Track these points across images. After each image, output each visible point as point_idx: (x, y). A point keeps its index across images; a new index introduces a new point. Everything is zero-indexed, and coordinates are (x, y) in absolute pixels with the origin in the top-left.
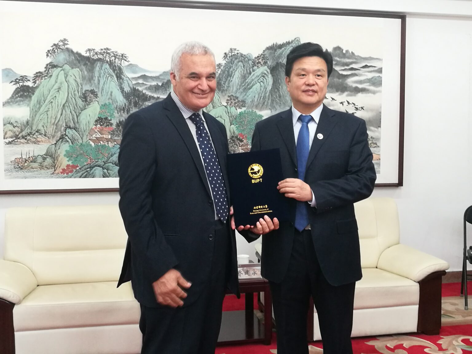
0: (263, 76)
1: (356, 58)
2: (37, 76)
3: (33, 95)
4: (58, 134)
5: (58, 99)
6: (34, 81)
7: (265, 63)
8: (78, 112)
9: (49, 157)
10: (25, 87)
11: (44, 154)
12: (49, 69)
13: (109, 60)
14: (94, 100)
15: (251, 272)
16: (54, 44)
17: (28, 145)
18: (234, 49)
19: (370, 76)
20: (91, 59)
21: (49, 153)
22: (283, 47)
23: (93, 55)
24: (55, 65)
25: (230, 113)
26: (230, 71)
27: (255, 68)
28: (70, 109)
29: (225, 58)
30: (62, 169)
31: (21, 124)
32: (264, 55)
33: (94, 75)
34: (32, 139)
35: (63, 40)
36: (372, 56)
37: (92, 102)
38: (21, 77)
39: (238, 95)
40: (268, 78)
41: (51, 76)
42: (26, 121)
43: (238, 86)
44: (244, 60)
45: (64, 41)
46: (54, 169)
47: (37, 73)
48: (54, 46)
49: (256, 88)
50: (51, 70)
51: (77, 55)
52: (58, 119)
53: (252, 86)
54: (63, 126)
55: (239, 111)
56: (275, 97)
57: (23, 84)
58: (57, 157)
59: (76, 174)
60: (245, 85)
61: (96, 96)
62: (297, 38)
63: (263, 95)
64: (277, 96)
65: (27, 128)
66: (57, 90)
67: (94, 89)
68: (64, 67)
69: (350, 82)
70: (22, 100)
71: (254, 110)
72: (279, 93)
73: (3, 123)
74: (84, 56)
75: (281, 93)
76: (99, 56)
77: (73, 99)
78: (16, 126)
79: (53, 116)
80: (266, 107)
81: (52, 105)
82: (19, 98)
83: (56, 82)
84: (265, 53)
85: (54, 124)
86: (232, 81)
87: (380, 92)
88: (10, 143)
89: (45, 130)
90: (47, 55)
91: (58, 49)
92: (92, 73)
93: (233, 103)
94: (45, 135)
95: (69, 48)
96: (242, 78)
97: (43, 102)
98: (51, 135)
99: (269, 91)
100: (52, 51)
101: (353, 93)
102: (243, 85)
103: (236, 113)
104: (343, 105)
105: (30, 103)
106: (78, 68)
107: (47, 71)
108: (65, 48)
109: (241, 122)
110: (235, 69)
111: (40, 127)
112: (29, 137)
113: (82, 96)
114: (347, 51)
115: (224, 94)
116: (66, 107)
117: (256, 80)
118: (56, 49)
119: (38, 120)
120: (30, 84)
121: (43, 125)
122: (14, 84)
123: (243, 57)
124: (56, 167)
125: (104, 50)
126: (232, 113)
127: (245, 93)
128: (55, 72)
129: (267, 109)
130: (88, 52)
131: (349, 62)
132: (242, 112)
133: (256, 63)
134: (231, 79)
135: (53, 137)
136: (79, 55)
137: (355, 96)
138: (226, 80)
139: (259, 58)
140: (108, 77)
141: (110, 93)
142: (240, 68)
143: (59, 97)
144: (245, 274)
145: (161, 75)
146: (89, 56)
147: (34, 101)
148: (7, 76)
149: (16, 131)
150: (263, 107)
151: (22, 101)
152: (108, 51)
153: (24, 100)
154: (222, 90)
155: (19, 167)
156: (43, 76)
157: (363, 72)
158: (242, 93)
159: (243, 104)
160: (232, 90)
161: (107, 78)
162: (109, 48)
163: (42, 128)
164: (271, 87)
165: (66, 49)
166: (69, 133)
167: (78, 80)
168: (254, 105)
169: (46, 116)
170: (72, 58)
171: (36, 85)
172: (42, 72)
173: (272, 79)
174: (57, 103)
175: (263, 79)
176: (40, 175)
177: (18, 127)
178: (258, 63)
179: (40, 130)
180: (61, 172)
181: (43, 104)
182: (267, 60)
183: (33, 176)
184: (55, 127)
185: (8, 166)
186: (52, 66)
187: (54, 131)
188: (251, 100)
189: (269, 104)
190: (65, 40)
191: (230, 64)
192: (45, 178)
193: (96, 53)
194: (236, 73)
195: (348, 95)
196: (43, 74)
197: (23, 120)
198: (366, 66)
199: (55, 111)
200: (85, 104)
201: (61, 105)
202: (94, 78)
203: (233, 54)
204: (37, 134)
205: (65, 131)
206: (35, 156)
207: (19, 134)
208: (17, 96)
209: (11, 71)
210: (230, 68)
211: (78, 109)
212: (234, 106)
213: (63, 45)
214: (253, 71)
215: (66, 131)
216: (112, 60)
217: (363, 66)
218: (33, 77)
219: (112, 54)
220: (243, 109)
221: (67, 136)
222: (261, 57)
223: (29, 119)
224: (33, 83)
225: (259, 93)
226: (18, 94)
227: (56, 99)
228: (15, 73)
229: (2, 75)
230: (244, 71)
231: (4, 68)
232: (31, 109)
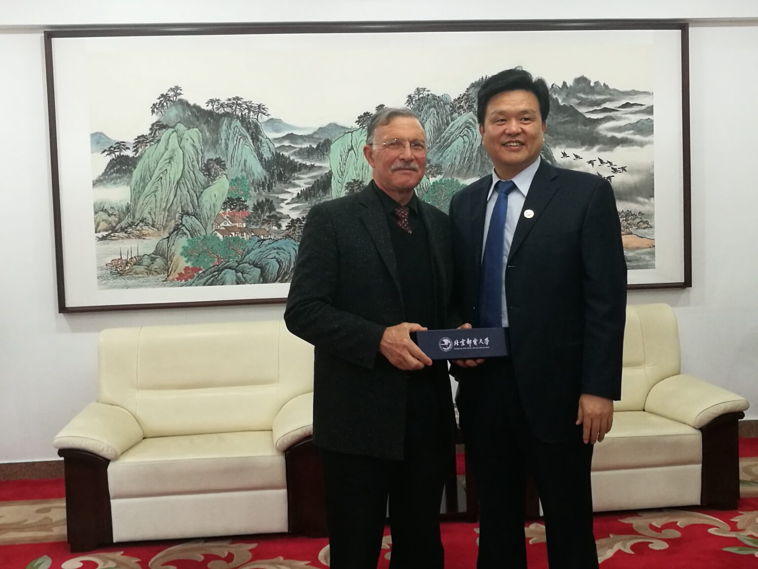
0: (468, 127)
1: (612, 92)
2: (139, 142)
3: (134, 170)
4: (170, 224)
5: (170, 174)
6: (135, 148)
7: (470, 107)
8: (199, 191)
9: (160, 257)
10: (123, 158)
11: (152, 253)
12: (156, 130)
13: (240, 115)
14: (220, 173)
16: (161, 95)
17: (129, 240)
18: (422, 89)
19: (634, 119)
20: (215, 114)
21: (159, 252)
23: (218, 109)
24: (165, 124)
27: (455, 115)
28: (187, 187)
29: (409, 104)
30: (178, 274)
31: (118, 211)
32: (468, 96)
33: (220, 137)
34: (135, 232)
35: (174, 89)
36: (636, 89)
37: (218, 176)
38: (117, 143)
41: (159, 141)
42: (126, 206)
44: (438, 104)
45: (176, 90)
46: (166, 274)
47: (139, 137)
48: (162, 98)
49: (458, 146)
50: (158, 133)
51: (194, 110)
52: (171, 202)
53: (451, 142)
54: (178, 212)
55: (432, 180)
57: (120, 154)
58: (171, 257)
59: (198, 281)
60: (440, 141)
61: (224, 167)
63: (468, 155)
65: (127, 217)
66: (168, 161)
67: (220, 157)
68: (176, 128)
69: (604, 129)
70: (119, 176)
71: (454, 178)
73: (94, 210)
74: (204, 110)
76: (225, 109)
77: (191, 172)
78: (112, 215)
79: (164, 197)
80: (474, 173)
81: (161, 182)
82: (114, 175)
83: (166, 149)
84: (470, 92)
85: (164, 210)
87: (651, 142)
88: (104, 238)
89: (152, 218)
90: (153, 111)
91: (168, 102)
92: (217, 134)
94: (153, 226)
95: (183, 99)
96: (435, 131)
97: (149, 179)
98: (161, 226)
99: (477, 149)
100: (159, 105)
101: (608, 146)
102: (437, 141)
103: (428, 184)
104: (593, 165)
105: (131, 181)
106: (197, 127)
107: (153, 134)
108: (177, 100)
109: (436, 197)
110: (425, 119)
111: (146, 214)
112: (130, 230)
113: (204, 168)
114: (597, 83)
116: (182, 184)
117: (457, 134)
118: (164, 102)
119: (143, 204)
120: (130, 153)
121: (150, 211)
122: (108, 154)
123: (437, 100)
124: (170, 270)
125: (232, 101)
127: (440, 154)
128: (165, 134)
129: (475, 176)
130: (210, 104)
131: (600, 99)
132: (436, 181)
133: (456, 107)
135: (165, 228)
136: (197, 108)
137: (612, 150)
139: (461, 99)
140: (240, 139)
141: (243, 162)
142: (432, 116)
143: (171, 170)
145: (315, 133)
146: (212, 110)
147: (136, 177)
148: (98, 143)
149: (113, 222)
150: (468, 172)
151: (120, 178)
152: (239, 102)
153: (122, 177)
155: (118, 273)
156: (148, 141)
157: (622, 114)
158: (435, 153)
159: (437, 169)
161: (238, 140)
162: (240, 96)
163: (149, 216)
165: (179, 102)
166: (187, 222)
167: (197, 144)
168: (455, 171)
169: (153, 199)
170: (188, 114)
171: (137, 154)
172: (146, 136)
174: (168, 179)
175: (467, 131)
176: (147, 283)
177: (115, 215)
178: (459, 108)
179: (145, 219)
180: (177, 278)
181: (149, 181)
182: (473, 102)
183: (138, 285)
184: (167, 213)
186: (159, 126)
187: (165, 220)
188: (449, 163)
189: (478, 168)
190: (177, 88)
192: (154, 287)
193: (222, 105)
194: (426, 123)
195: (600, 150)
196: (147, 138)
197: (122, 206)
198: (627, 105)
199: (166, 190)
200: (208, 180)
201: (174, 182)
202: (220, 141)
203: (422, 95)
204: (141, 224)
205: (181, 219)
206: (140, 257)
207: (117, 224)
208: (112, 171)
209: (103, 136)
211: (198, 186)
213: (174, 96)
214: (453, 120)
215: (183, 219)
216: (245, 114)
217: (623, 105)
218: (134, 144)
219: (245, 106)
220: (439, 178)
221: (184, 226)
222: (464, 99)
223: (130, 203)
224: (134, 151)
225: (463, 153)
226: (113, 169)
227: (167, 173)
228: (108, 138)
229: (91, 141)
230: (438, 120)
231: (93, 133)
232: (132, 189)
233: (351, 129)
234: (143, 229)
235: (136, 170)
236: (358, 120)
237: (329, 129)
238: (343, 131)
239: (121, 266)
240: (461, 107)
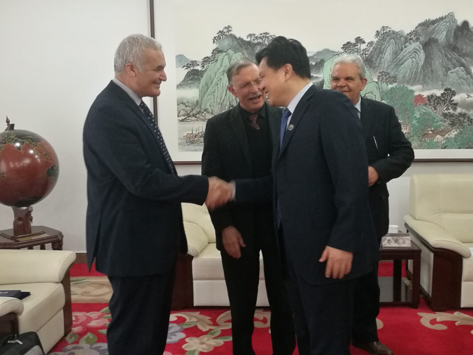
0: (416, 52)
2: (205, 61)
5: (223, 81)
6: (203, 65)
7: (417, 39)
10: (195, 71)
12: (215, 54)
15: (401, 241)
16: (219, 31)
17: (197, 122)
18: (386, 27)
20: (252, 44)
22: (436, 23)
23: (254, 40)
24: (221, 50)
25: (381, 89)
26: (382, 48)
27: (407, 44)
29: (377, 36)
31: (192, 104)
32: (416, 31)
34: (201, 117)
35: (227, 27)
38: (192, 62)
39: (389, 71)
40: (420, 53)
41: (217, 60)
42: (196, 101)
43: (389, 63)
44: (396, 36)
45: (228, 28)
47: (205, 58)
48: (219, 33)
49: (408, 64)
50: (217, 55)
51: (239, 41)
52: (223, 99)
53: (404, 62)
54: (227, 105)
55: (390, 86)
56: (427, 72)
62: (452, 13)
63: (415, 70)
64: (430, 71)
65: (197, 107)
66: (222, 73)
68: (228, 52)
71: (405, 85)
72: (431, 67)
73: (177, 103)
74: (245, 41)
75: (433, 68)
76: (258, 40)
78: (187, 106)
79: (219, 95)
80: (418, 82)
81: (217, 87)
82: (190, 81)
83: (221, 66)
84: (418, 29)
85: (219, 104)
86: (383, 57)
88: (182, 120)
89: (212, 109)
90: (214, 42)
91: (223, 36)
92: (253, 56)
93: (384, 79)
94: (212, 114)
95: (233, 34)
96: (393, 54)
97: (210, 85)
99: (421, 67)
100: (218, 38)
102: (395, 61)
103: (387, 89)
105: (200, 85)
106: (240, 52)
107: (213, 56)
108: (229, 34)
109: (392, 97)
110: (387, 46)
112: (198, 115)
115: (375, 71)
117: (408, 56)
118: (221, 36)
119: (206, 100)
120: (199, 68)
121: (210, 104)
122: (186, 69)
123: (395, 34)
125: (263, 35)
126: (383, 89)
127: (396, 69)
128: (220, 56)
129: (419, 84)
130: (249, 37)
132: (393, 87)
133: (408, 39)
134: (382, 56)
136: (241, 40)
138: (378, 57)
139: (412, 34)
142: (392, 44)
143: (224, 79)
144: (395, 243)
145: (314, 55)
146: (250, 41)
147: (203, 83)
148: (180, 61)
149: (188, 110)
150: (414, 82)
151: (193, 83)
152: (267, 35)
153: (194, 83)
154: (373, 67)
155: (190, 142)
156: (210, 60)
158: (393, 69)
159: (394, 79)
160: (384, 67)
162: (268, 32)
163: (209, 107)
164: (423, 63)
165: (230, 35)
168: (406, 80)
169: (212, 97)
170: (235, 44)
171: (204, 69)
172: (209, 57)
173: (425, 55)
174: (222, 85)
175: (415, 54)
178: (410, 39)
179: (207, 109)
181: (210, 86)
182: (420, 36)
184: (220, 106)
185: (181, 141)
186: (217, 51)
187: (219, 110)
188: (402, 75)
189: (421, 79)
190: (229, 27)
191: (382, 41)
193: (256, 38)
194: (387, 49)
196: (210, 59)
197: (194, 101)
199: (220, 91)
201: (225, 86)
203: (385, 31)
204: (205, 112)
207: (190, 112)
208: (188, 79)
209: (183, 57)
210: (382, 45)
212: (385, 82)
213: (227, 32)
214: (405, 47)
218: (202, 62)
219: (270, 38)
220: (395, 85)
222: (413, 33)
223: (198, 99)
224: (202, 67)
225: (411, 69)
226: (189, 78)
227: (221, 80)
228: (187, 59)
229: (176, 60)
230: (396, 47)
231: (177, 55)
232: (200, 90)
233: (338, 53)
234: (206, 116)
235: (202, 79)
236: (343, 46)
237: (324, 53)
238: (332, 54)
239: (192, 138)
240: (411, 39)
